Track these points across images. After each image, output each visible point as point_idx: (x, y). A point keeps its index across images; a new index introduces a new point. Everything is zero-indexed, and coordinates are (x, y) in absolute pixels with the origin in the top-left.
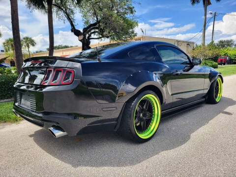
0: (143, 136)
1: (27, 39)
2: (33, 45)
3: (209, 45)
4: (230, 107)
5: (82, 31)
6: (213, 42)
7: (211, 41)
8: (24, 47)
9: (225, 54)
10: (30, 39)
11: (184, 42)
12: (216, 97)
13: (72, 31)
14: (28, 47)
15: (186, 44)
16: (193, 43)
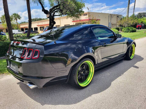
0: (82, 85)
1: (15, 14)
2: (19, 19)
3: (131, 17)
4: (138, 62)
5: (49, 11)
6: (134, 14)
7: (133, 14)
8: (13, 20)
9: (141, 22)
10: (17, 14)
11: (115, 15)
12: (131, 56)
13: (43, 11)
14: (16, 20)
15: (116, 16)
16: (121, 15)
